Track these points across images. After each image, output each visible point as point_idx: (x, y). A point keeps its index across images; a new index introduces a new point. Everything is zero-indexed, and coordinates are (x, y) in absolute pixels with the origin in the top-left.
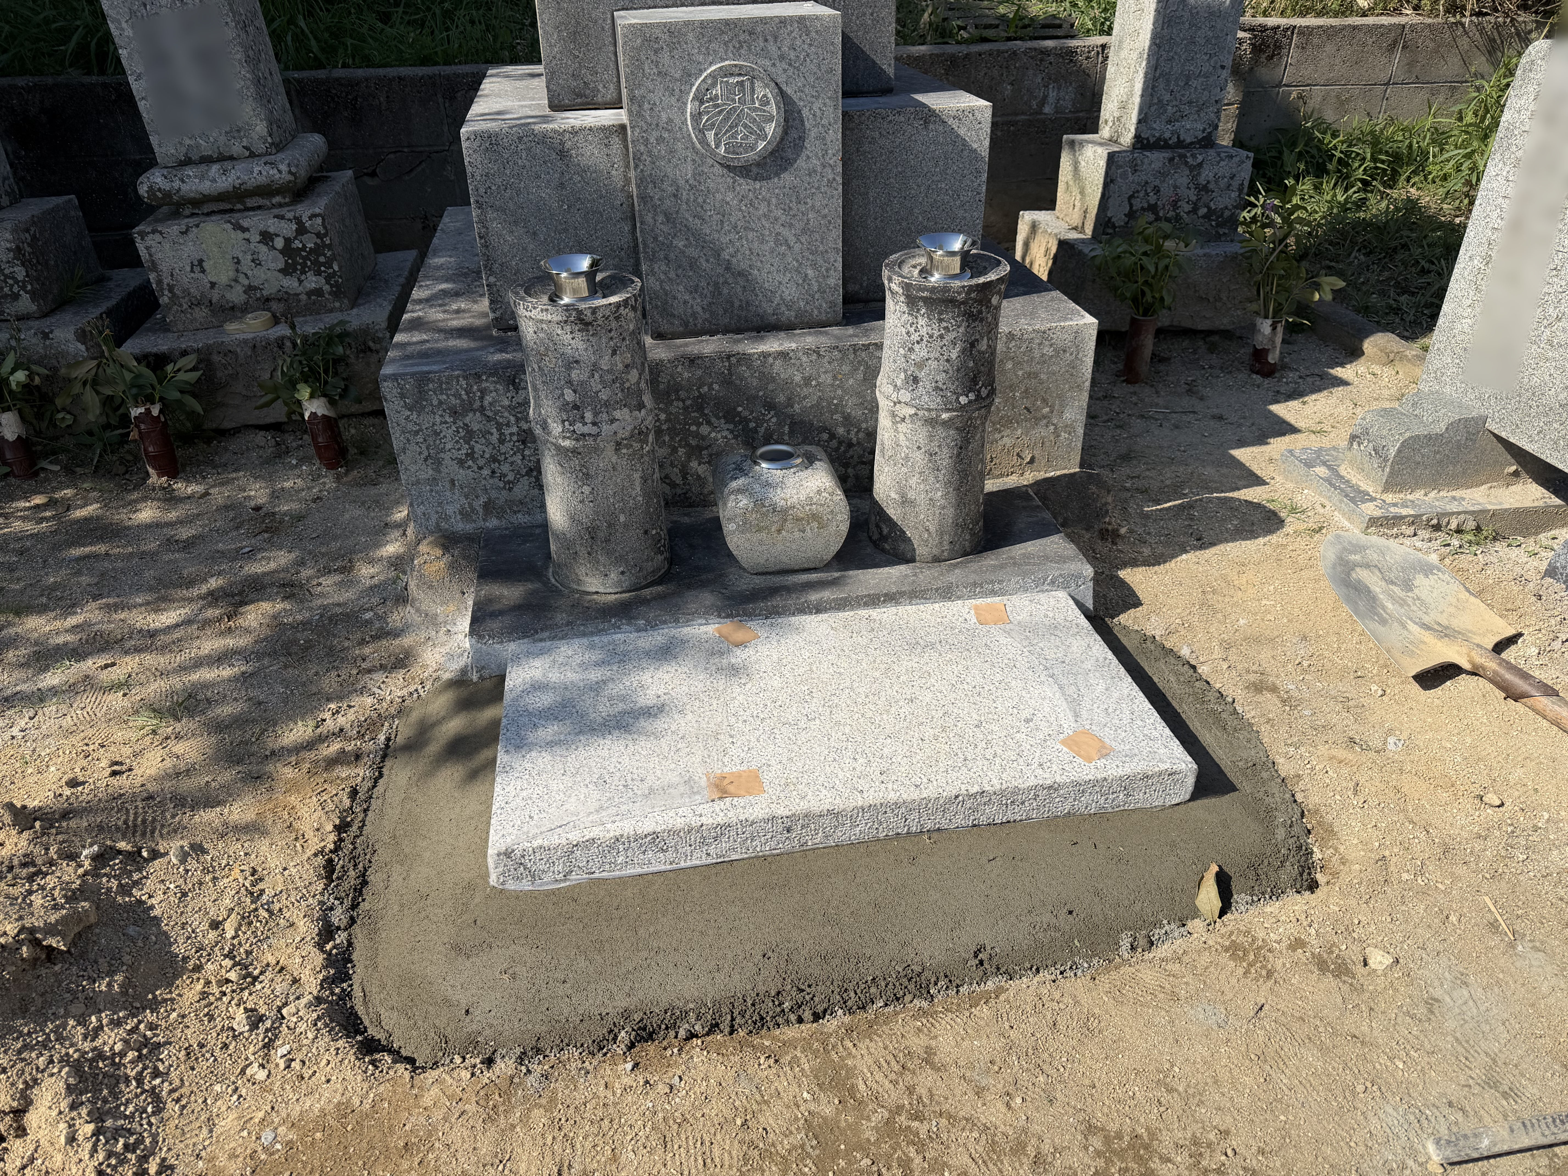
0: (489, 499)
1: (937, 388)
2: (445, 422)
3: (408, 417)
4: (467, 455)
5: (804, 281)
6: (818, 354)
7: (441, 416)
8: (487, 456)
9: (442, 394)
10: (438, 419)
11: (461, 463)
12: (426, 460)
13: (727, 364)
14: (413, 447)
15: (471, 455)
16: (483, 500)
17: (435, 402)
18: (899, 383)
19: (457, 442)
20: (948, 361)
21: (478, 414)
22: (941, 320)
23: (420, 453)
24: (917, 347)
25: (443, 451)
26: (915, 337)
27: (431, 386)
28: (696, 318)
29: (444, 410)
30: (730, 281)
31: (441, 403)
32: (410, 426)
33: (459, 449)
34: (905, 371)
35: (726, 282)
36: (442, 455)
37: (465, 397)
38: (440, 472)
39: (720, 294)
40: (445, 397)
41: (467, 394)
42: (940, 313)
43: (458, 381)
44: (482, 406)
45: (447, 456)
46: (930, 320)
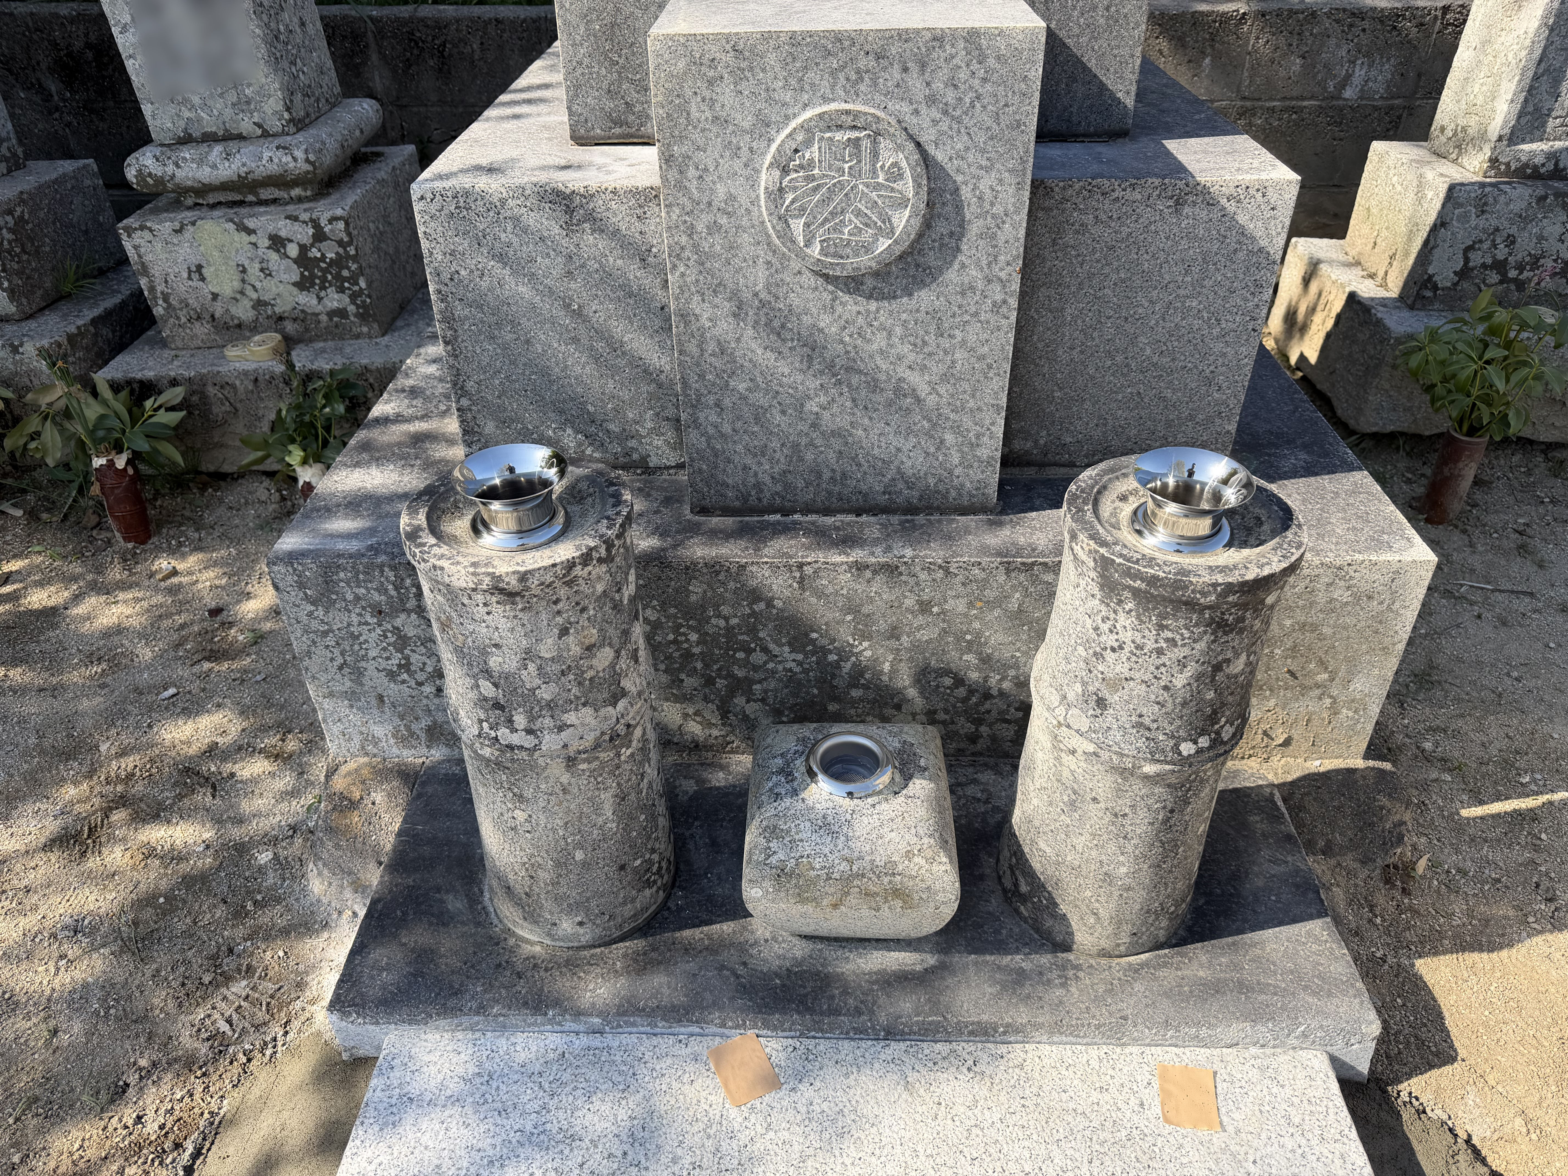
0: (435, 722)
1: (1139, 725)
2: (367, 623)
3: (310, 614)
4: (400, 666)
5: (938, 449)
6: (947, 572)
7: (360, 615)
8: (429, 669)
9: (359, 587)
10: (355, 619)
11: (392, 675)
12: (340, 668)
13: (798, 575)
14: (320, 651)
15: (406, 666)
16: (425, 722)
17: (350, 597)
18: (1071, 696)
19: (384, 649)
20: (1166, 688)
21: (414, 616)
22: (1161, 627)
23: (332, 660)
24: (1110, 656)
25: (364, 658)
26: (1110, 640)
27: (342, 575)
28: (762, 491)
29: (364, 608)
30: (818, 442)
31: (357, 598)
32: (314, 625)
33: (388, 659)
34: (1084, 684)
35: (811, 444)
36: (363, 664)
37: (393, 593)
38: (362, 685)
39: (801, 459)
40: (363, 591)
41: (396, 588)
42: (1162, 616)
43: (382, 571)
44: (419, 606)
45: (371, 666)
46: (1142, 622)
